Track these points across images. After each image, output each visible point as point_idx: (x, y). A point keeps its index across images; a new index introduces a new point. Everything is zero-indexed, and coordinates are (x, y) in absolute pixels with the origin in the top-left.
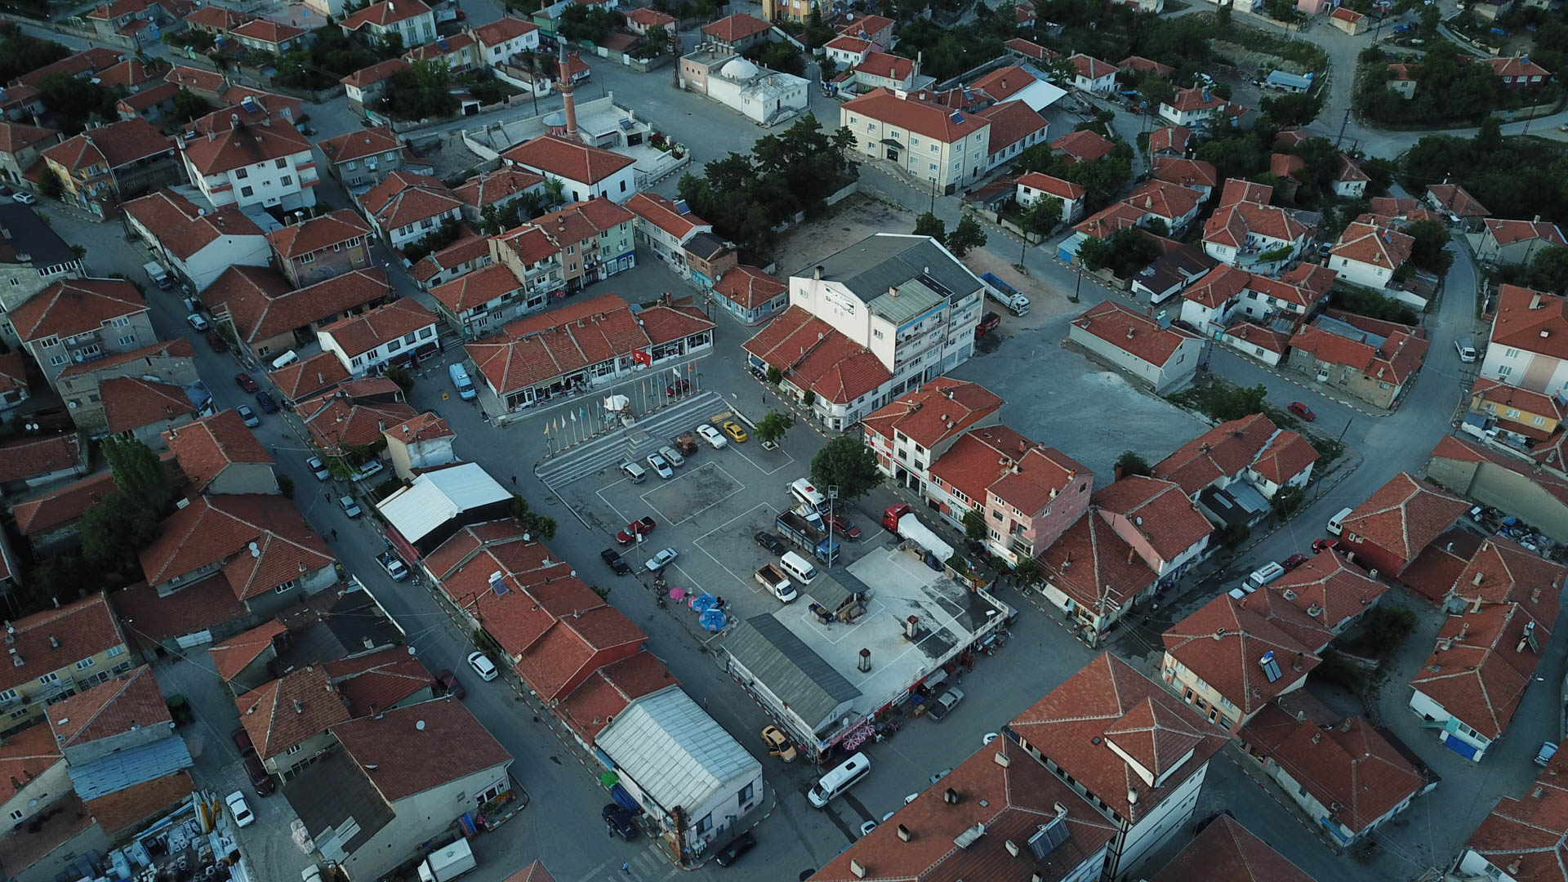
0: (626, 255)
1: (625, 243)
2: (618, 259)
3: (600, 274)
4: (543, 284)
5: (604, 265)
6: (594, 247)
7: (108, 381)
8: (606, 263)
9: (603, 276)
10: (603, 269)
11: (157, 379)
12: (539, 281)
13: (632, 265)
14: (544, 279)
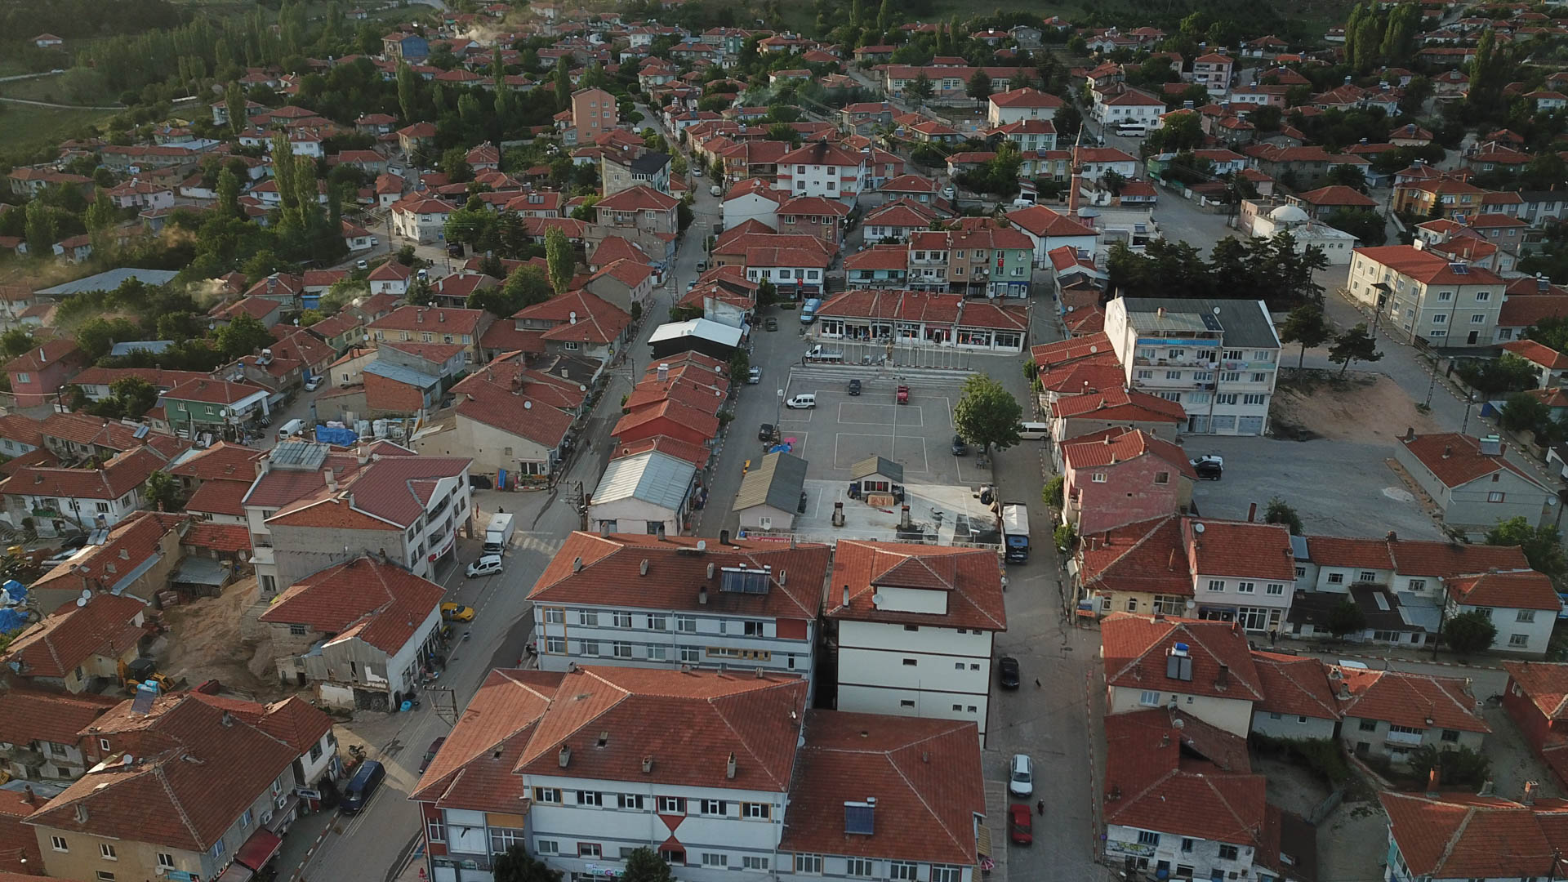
0: (1020, 283)
1: (1021, 273)
2: (1010, 283)
3: (988, 290)
4: (928, 276)
5: (994, 284)
6: (987, 261)
7: (612, 237)
8: (996, 283)
9: (991, 295)
10: (992, 287)
11: (639, 247)
12: (926, 273)
13: (1023, 295)
14: (931, 274)
